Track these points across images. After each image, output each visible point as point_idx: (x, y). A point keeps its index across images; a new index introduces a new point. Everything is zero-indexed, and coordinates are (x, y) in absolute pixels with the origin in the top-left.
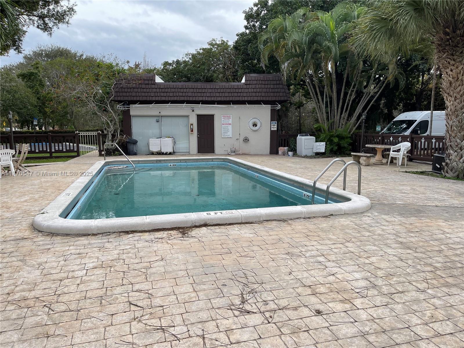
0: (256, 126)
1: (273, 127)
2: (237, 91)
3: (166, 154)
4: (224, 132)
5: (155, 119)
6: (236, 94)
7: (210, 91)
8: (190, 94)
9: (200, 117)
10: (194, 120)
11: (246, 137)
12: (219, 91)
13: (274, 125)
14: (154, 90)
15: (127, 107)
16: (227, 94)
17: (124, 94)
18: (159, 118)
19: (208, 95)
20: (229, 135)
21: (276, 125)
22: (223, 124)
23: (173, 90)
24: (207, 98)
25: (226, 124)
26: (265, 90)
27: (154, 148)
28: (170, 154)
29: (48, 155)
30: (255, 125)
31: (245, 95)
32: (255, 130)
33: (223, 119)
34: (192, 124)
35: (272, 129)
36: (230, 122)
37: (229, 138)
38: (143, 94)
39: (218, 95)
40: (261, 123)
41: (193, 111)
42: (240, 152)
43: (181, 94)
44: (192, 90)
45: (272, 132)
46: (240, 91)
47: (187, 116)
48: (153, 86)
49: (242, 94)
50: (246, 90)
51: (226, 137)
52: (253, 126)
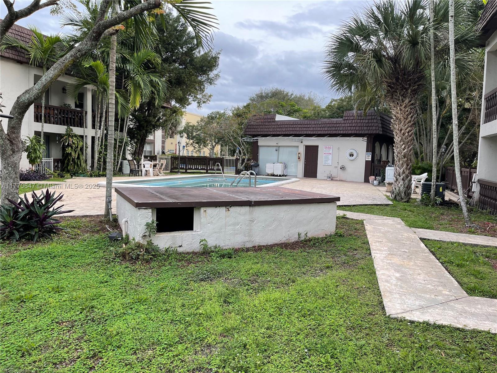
0: (353, 155)
1: (368, 157)
2: (335, 125)
3: (277, 176)
4: (325, 161)
5: (275, 148)
6: (334, 129)
7: (314, 126)
8: (298, 129)
9: (308, 148)
10: (302, 150)
11: (343, 165)
12: (320, 126)
13: (369, 156)
14: (273, 126)
15: (256, 140)
16: (326, 129)
17: (253, 130)
18: (278, 148)
19: (311, 129)
20: (329, 163)
21: (371, 155)
22: (325, 154)
23: (286, 126)
24: (310, 132)
25: (327, 154)
26: (359, 125)
27: (269, 171)
28: (280, 176)
29: (205, 171)
30: (351, 155)
31: (341, 129)
32: (352, 159)
33: (325, 150)
34: (299, 153)
35: (367, 159)
36: (331, 152)
37: (328, 165)
38: (265, 130)
39: (319, 129)
40: (358, 154)
41: (302, 142)
42: (338, 179)
43: (291, 129)
44: (300, 126)
45: (367, 162)
46: (338, 126)
47: (298, 147)
48: (273, 123)
49: (339, 128)
50: (343, 125)
51: (327, 164)
52: (350, 156)
